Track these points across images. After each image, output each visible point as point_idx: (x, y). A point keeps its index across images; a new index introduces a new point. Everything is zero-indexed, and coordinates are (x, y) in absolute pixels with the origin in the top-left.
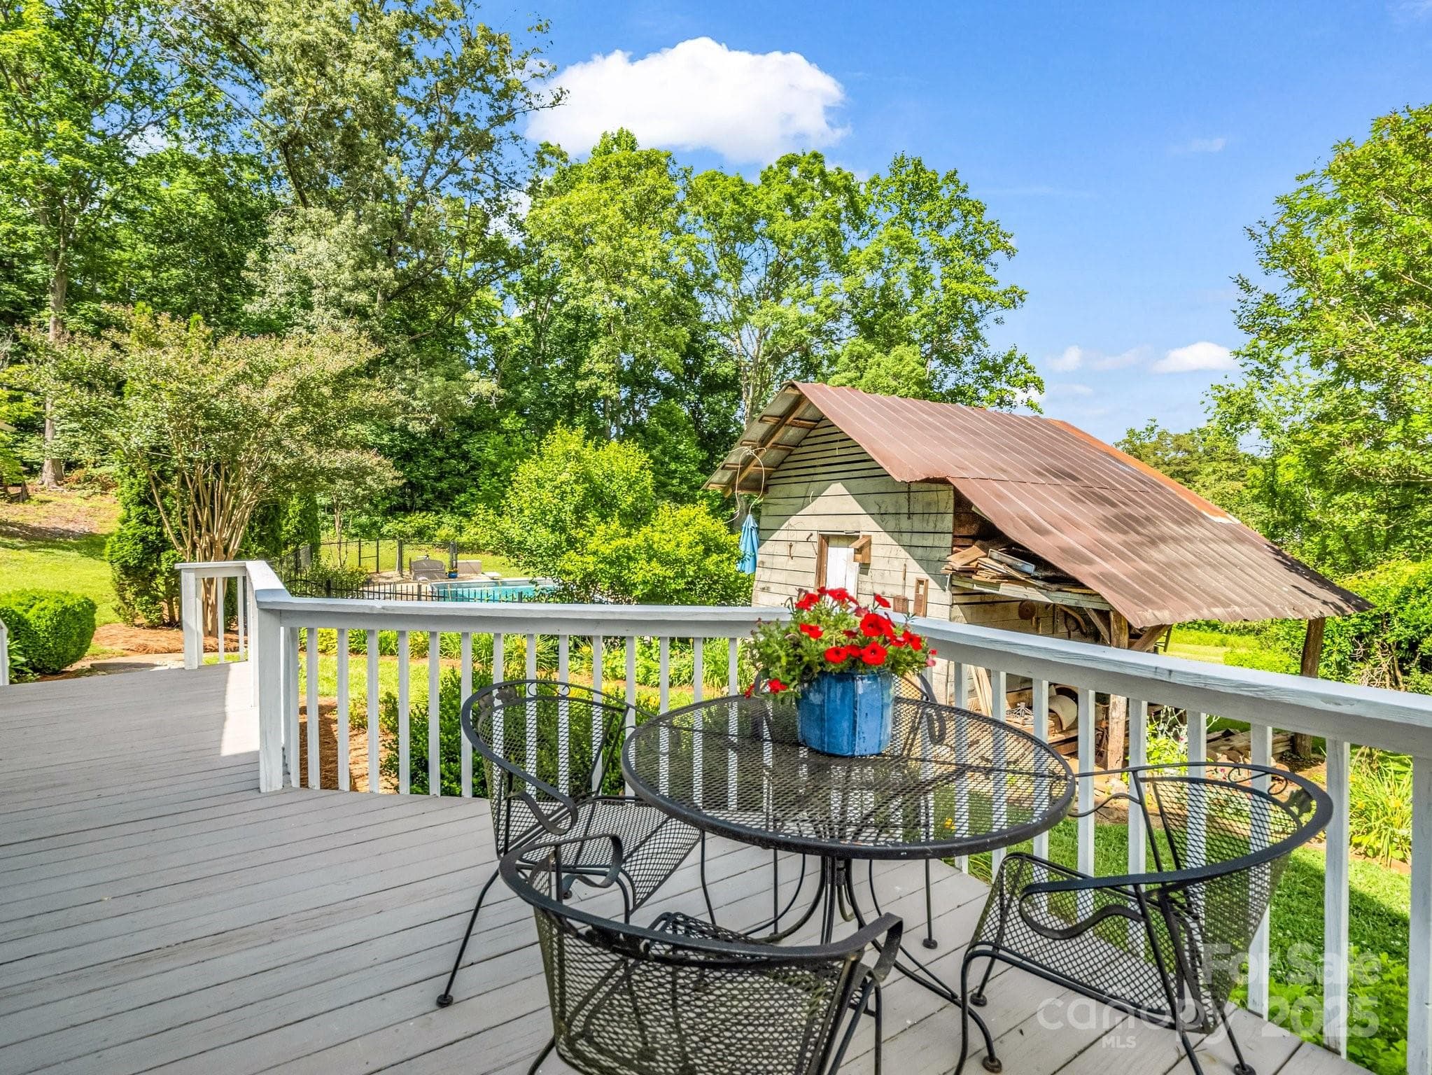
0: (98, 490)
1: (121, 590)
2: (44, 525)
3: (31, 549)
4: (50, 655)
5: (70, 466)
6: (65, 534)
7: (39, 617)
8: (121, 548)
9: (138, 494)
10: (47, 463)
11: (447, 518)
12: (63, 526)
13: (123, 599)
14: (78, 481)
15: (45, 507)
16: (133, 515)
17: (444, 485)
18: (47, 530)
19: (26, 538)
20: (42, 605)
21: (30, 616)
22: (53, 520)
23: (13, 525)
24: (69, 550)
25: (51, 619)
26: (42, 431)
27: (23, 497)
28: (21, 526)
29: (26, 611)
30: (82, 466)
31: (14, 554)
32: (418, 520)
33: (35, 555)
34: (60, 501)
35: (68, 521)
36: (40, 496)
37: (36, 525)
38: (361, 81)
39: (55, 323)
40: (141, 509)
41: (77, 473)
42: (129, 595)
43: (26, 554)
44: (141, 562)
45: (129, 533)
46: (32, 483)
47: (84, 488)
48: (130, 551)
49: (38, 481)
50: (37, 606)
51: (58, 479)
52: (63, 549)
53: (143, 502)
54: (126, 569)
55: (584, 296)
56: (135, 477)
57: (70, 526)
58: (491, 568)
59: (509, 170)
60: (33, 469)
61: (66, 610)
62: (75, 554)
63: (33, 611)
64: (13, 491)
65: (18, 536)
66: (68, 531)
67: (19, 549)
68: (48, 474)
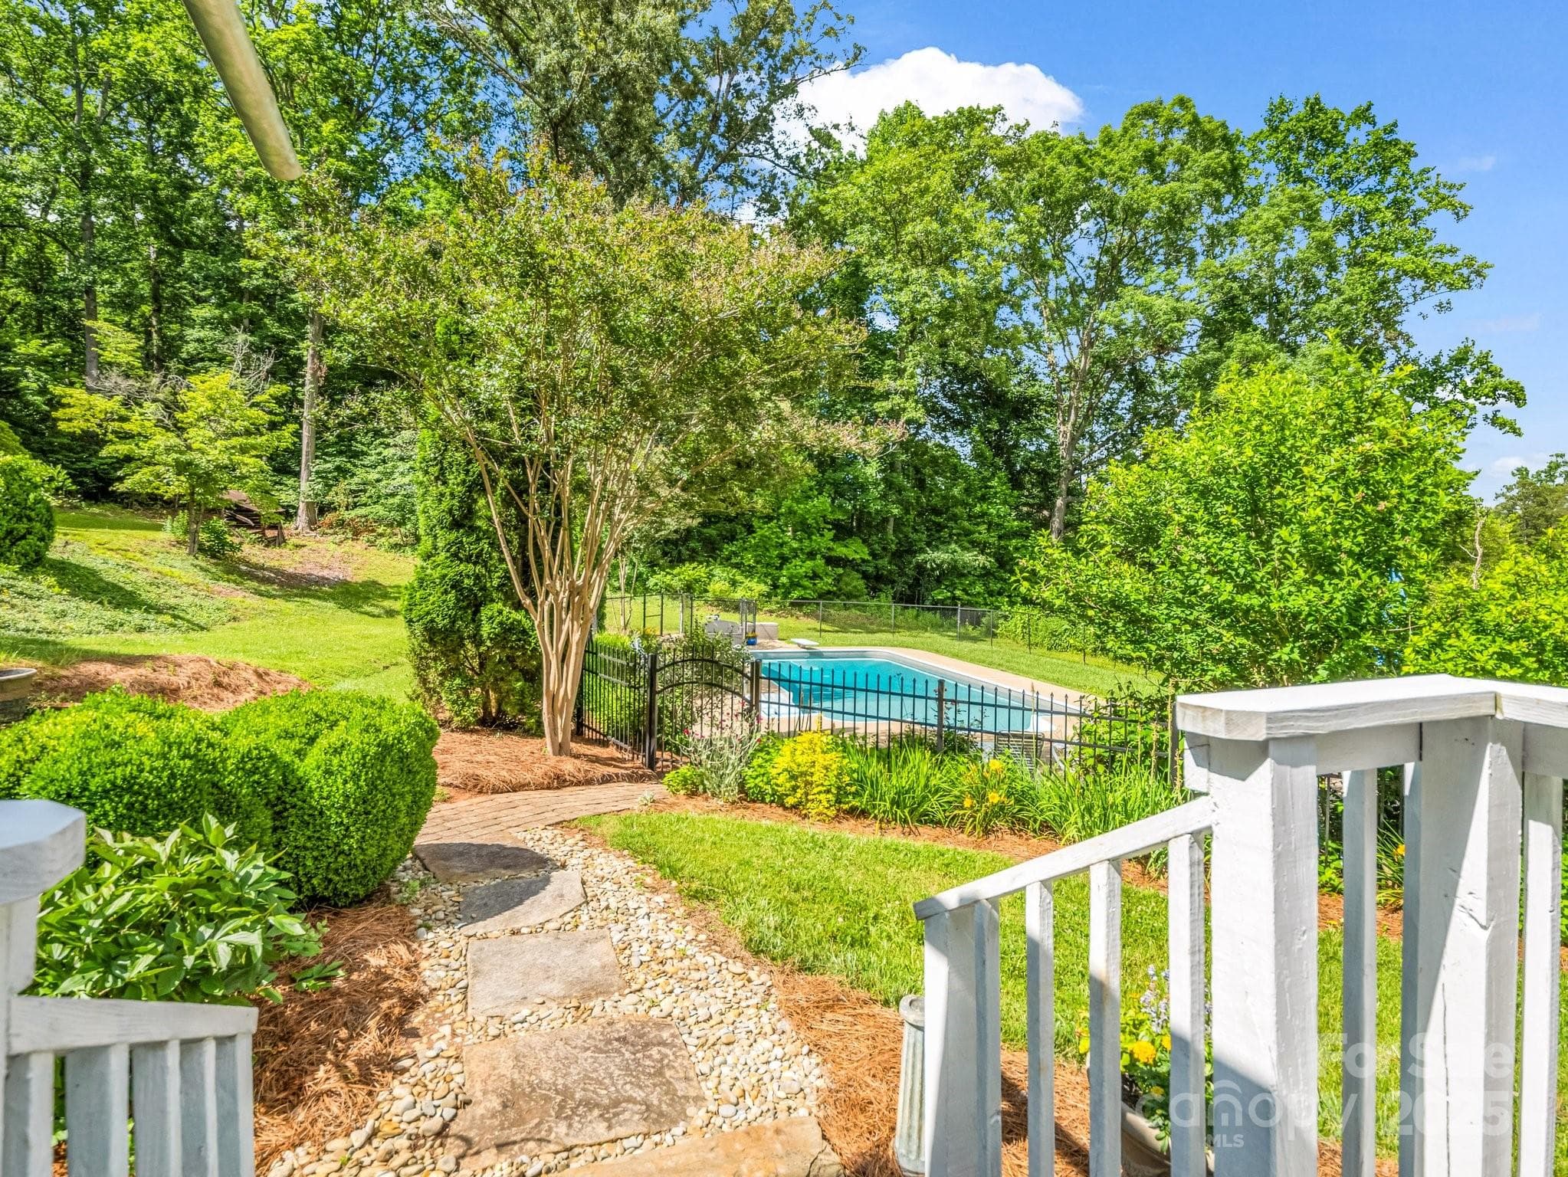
0: (350, 535)
1: (421, 670)
2: (300, 571)
3: (287, 597)
4: (352, 866)
5: (323, 510)
6: (322, 581)
7: (328, 772)
8: (424, 599)
9: (450, 512)
10: (302, 506)
11: (718, 571)
12: (318, 572)
13: (424, 681)
14: (331, 526)
15: (300, 552)
16: (440, 544)
17: (711, 532)
18: (302, 576)
19: (281, 585)
20: (332, 738)
21: (309, 767)
22: (308, 566)
23: (270, 569)
24: (325, 600)
25: (355, 777)
26: (297, 475)
27: (279, 541)
28: (279, 572)
29: (300, 754)
30: (335, 509)
31: (270, 604)
32: (689, 571)
33: (291, 606)
34: (315, 546)
35: (322, 567)
36: (294, 540)
37: (291, 570)
38: (653, 23)
39: (313, 356)
40: (453, 536)
41: (330, 517)
42: (433, 676)
43: (280, 603)
44: (453, 622)
45: (436, 574)
46: (289, 527)
47: (336, 533)
48: (439, 605)
49: (292, 526)
50: (322, 742)
51: (312, 523)
52: (319, 598)
53: (456, 525)
54: (432, 634)
55: (901, 290)
56: (445, 483)
57: (325, 573)
58: (797, 633)
59: (790, 153)
60: (289, 513)
61: (385, 748)
62: (331, 604)
63: (315, 755)
64: (270, 533)
65: (274, 583)
66: (323, 578)
67: (274, 597)
68: (302, 519)
